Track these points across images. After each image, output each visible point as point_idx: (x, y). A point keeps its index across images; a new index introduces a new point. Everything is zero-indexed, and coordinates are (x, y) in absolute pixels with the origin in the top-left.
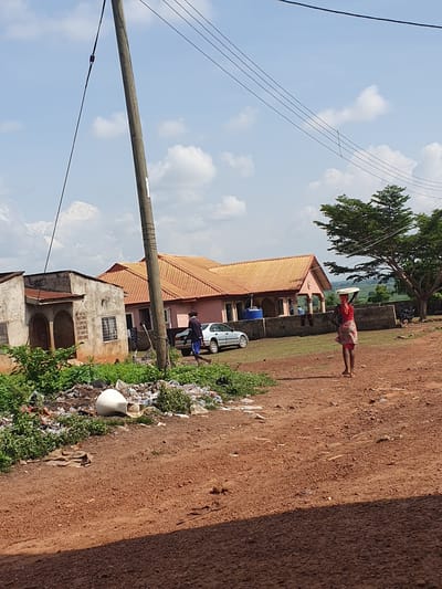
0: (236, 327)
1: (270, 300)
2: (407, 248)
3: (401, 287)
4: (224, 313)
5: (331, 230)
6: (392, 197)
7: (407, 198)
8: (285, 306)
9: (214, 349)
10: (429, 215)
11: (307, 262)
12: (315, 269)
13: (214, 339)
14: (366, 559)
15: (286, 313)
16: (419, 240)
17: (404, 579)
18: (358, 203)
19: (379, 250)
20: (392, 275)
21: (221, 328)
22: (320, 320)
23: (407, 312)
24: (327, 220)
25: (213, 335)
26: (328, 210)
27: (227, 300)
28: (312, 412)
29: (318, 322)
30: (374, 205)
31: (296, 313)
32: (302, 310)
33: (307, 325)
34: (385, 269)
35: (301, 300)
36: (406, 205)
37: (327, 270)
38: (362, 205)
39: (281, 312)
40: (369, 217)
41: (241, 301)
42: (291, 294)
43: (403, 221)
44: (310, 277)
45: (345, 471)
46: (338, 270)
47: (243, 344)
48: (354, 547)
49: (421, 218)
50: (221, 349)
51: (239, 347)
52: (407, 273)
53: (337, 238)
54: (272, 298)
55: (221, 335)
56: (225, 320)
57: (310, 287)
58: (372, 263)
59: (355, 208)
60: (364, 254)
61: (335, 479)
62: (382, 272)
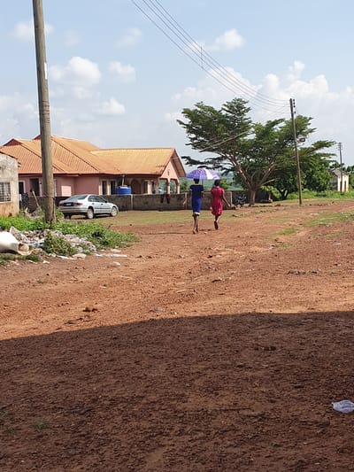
0: (109, 200)
1: (138, 181)
2: (245, 149)
3: (238, 179)
4: (100, 188)
5: (190, 129)
6: (238, 107)
7: (249, 109)
8: (149, 187)
9: (91, 215)
10: (264, 124)
11: (169, 153)
12: (174, 160)
13: (91, 208)
14: (201, 350)
15: (149, 192)
16: (255, 144)
17: (228, 362)
18: (211, 110)
19: (225, 149)
20: (232, 170)
21: (97, 199)
22: (175, 199)
23: (241, 199)
24: (187, 121)
25: (90, 204)
26: (187, 113)
27: (104, 177)
28: (165, 262)
29: (173, 201)
30: (224, 113)
31: (157, 193)
32: (162, 191)
33: (166, 203)
34: (227, 164)
35: (162, 184)
36: (247, 115)
37: (184, 162)
38: (214, 112)
39: (145, 191)
40: (219, 122)
41: (115, 180)
42: (154, 177)
43: (244, 127)
44: (170, 166)
45: (189, 297)
46: (192, 162)
47: (114, 213)
48: (192, 342)
49: (258, 127)
50: (96, 216)
51: (111, 215)
52: (244, 169)
53: (193, 136)
54: (139, 179)
55: (96, 204)
56: (101, 193)
57: (170, 174)
58: (218, 159)
59: (209, 114)
60: (213, 150)
61: (180, 302)
62: (224, 166)
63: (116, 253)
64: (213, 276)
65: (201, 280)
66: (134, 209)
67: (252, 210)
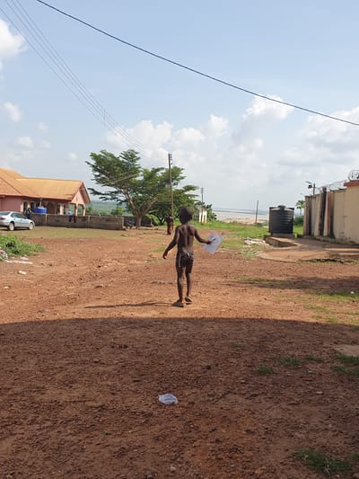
0: (28, 217)
1: (52, 204)
2: (135, 187)
3: (130, 208)
4: (22, 207)
5: (95, 168)
6: (131, 156)
7: (139, 158)
8: (61, 209)
9: (12, 228)
10: (150, 170)
11: (79, 185)
12: (82, 190)
13: (12, 222)
14: (69, 347)
15: (61, 213)
16: (143, 184)
17: (88, 359)
18: (112, 156)
19: (120, 185)
20: (125, 201)
21: (18, 216)
22: (81, 220)
24: (93, 162)
25: (12, 219)
26: (94, 156)
27: (24, 198)
28: (63, 269)
29: (79, 221)
30: (121, 159)
31: (67, 214)
32: (71, 213)
33: (73, 222)
34: (122, 197)
35: (71, 207)
36: (138, 162)
37: (89, 192)
38: (114, 157)
39: (59, 211)
40: (117, 166)
41: (35, 201)
42: (66, 202)
43: (136, 171)
44: (79, 195)
45: (72, 301)
46: (96, 193)
47: (31, 228)
48: (64, 340)
49: (146, 171)
50: (16, 229)
51: (28, 229)
52: (133, 201)
53: (97, 173)
54: (54, 203)
55: (17, 220)
56: (22, 210)
57: (78, 200)
58: (116, 192)
59: (110, 159)
60: (112, 186)
61: (65, 305)
62: (120, 198)
63: (24, 261)
64: (97, 282)
65: (88, 285)
66: (48, 225)
67: (138, 231)
